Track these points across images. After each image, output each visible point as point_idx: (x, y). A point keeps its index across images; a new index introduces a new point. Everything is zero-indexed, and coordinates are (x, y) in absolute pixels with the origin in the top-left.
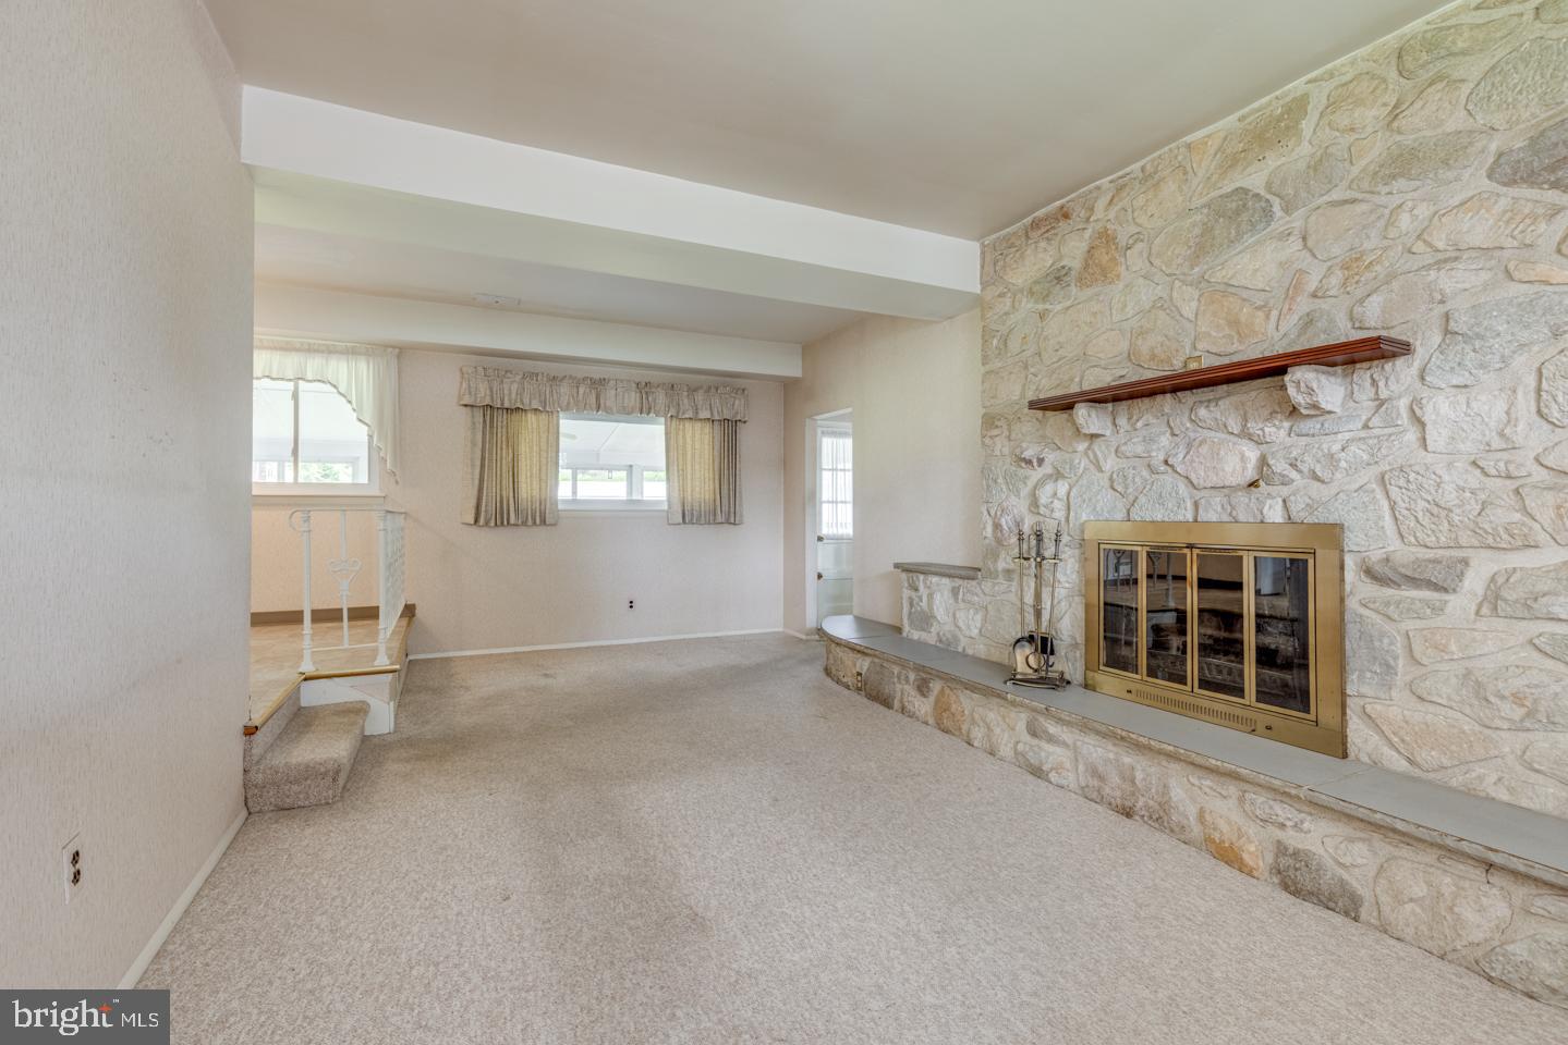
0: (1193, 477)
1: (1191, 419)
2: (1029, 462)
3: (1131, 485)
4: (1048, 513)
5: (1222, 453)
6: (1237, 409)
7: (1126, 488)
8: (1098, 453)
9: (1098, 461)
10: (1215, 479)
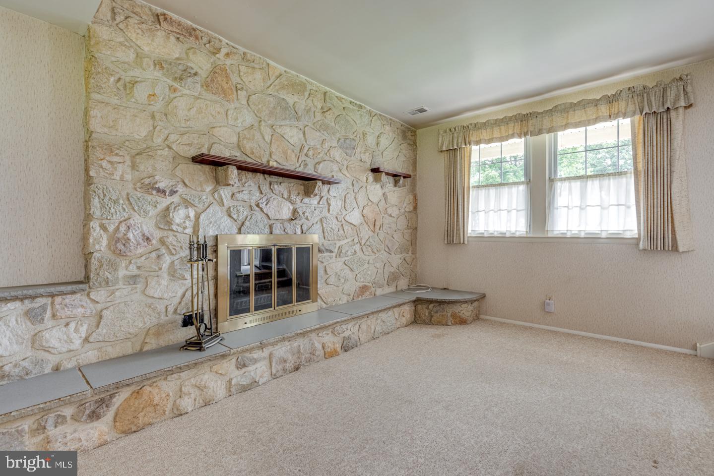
0: (269, 214)
1: (270, 188)
2: (164, 192)
3: (241, 215)
4: (180, 230)
5: (282, 205)
6: (287, 189)
7: (238, 216)
8: (223, 196)
9: (222, 200)
10: (279, 216)
